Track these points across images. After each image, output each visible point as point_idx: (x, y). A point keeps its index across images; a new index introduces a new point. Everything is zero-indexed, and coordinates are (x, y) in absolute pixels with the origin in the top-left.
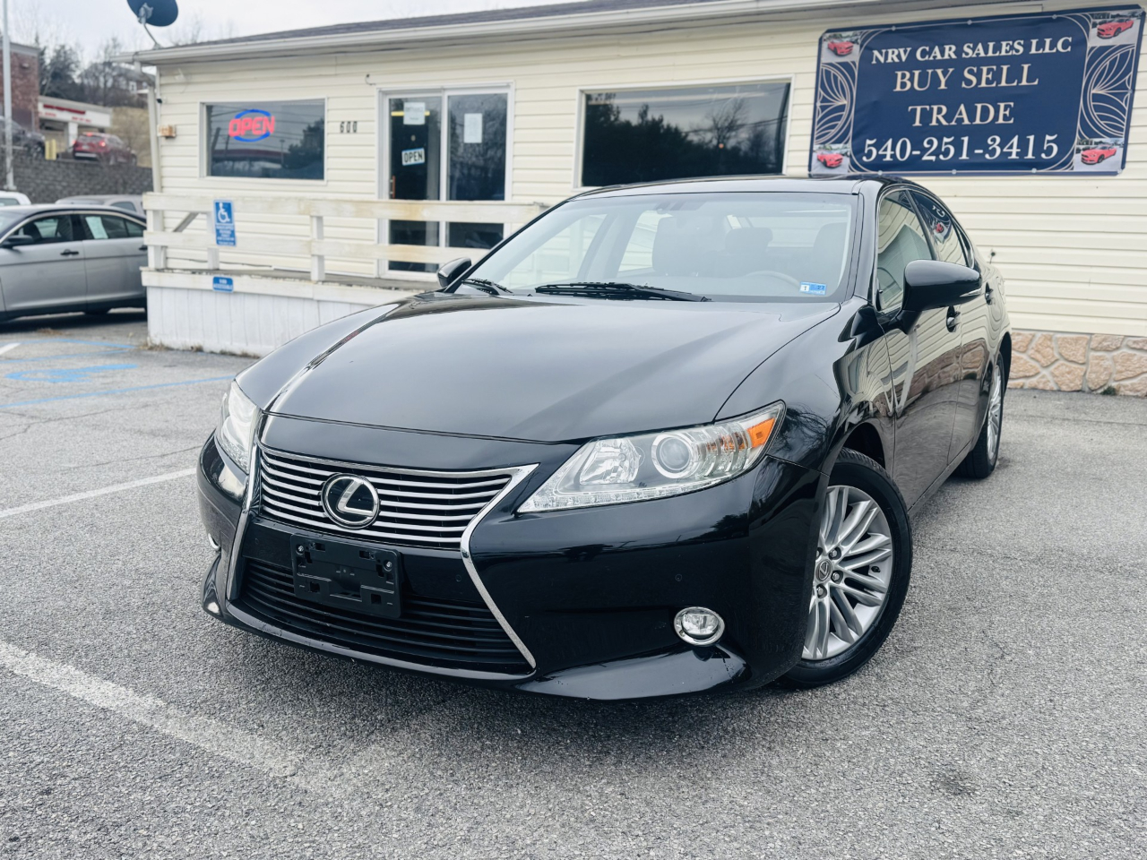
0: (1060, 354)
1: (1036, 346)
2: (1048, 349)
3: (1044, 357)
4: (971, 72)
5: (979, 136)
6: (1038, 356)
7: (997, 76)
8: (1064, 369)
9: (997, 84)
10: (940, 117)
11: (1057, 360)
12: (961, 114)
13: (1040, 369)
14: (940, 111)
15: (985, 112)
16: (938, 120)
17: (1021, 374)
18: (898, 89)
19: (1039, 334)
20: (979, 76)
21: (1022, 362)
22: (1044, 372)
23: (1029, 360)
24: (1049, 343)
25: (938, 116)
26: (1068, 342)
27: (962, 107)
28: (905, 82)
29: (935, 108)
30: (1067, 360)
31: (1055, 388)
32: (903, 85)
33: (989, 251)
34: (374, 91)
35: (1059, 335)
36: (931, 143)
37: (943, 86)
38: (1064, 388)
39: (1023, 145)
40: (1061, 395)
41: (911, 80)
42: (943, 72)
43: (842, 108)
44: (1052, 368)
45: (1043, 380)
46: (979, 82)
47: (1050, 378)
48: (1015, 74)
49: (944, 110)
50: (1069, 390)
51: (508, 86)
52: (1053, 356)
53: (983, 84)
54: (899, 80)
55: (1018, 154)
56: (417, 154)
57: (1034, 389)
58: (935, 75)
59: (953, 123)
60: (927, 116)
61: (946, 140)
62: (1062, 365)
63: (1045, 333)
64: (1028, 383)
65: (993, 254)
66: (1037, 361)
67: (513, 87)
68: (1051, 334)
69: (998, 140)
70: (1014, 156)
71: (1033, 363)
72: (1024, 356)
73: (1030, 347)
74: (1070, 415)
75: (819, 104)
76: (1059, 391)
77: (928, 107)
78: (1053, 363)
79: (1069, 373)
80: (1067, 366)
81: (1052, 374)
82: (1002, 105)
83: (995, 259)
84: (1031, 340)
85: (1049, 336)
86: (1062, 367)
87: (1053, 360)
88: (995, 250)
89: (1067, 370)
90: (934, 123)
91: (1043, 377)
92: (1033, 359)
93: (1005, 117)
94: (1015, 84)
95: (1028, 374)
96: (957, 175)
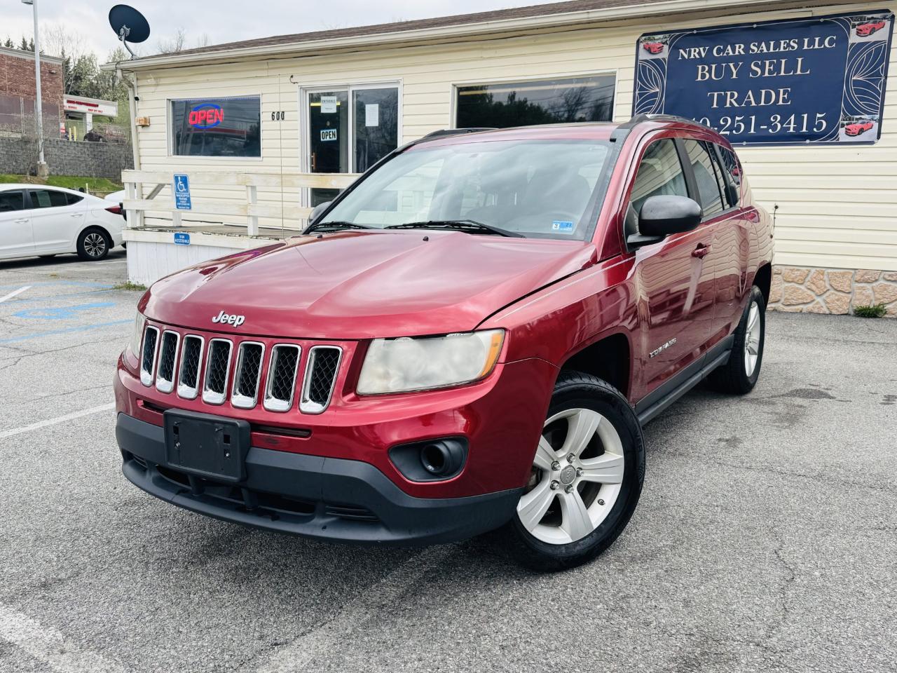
0: (831, 285)
1: (812, 279)
2: (821, 281)
3: (818, 288)
4: (756, 65)
5: (764, 114)
6: (814, 287)
7: (778, 68)
8: (833, 297)
9: (777, 74)
10: (732, 100)
11: (828, 290)
12: (749, 98)
13: (815, 298)
14: (732, 96)
15: (768, 96)
16: (731, 102)
17: (800, 301)
18: (699, 79)
19: (813, 270)
20: (763, 68)
21: (800, 292)
22: (818, 299)
23: (806, 290)
24: (822, 277)
25: (731, 100)
26: (837, 276)
27: (750, 93)
28: (704, 74)
29: (729, 93)
30: (836, 290)
31: (828, 312)
32: (703, 76)
33: (773, 205)
34: (296, 88)
35: (830, 271)
36: (726, 121)
37: (734, 77)
38: (834, 312)
39: (799, 122)
40: (832, 318)
41: (710, 72)
42: (734, 65)
43: (655, 94)
44: (824, 296)
45: (817, 306)
46: (763, 72)
47: (823, 304)
48: (791, 66)
49: (736, 95)
50: (839, 313)
51: (398, 82)
52: (825, 287)
53: (766, 74)
54: (700, 72)
55: (794, 128)
56: (331, 133)
57: (810, 313)
58: (728, 68)
59: (743, 105)
60: (722, 100)
61: (737, 118)
62: (833, 294)
63: (818, 269)
64: (805, 308)
65: (776, 207)
66: (813, 291)
67: (402, 82)
68: (824, 269)
69: (779, 117)
70: (791, 130)
71: (809, 292)
72: (802, 287)
73: (807, 280)
74: (840, 337)
75: (637, 92)
76: (830, 314)
77: (723, 93)
78: (825, 292)
79: (838, 300)
80: (836, 295)
81: (824, 300)
82: (782, 90)
83: (777, 211)
84: (808, 275)
85: (821, 270)
86: (832, 296)
87: (825, 290)
88: (778, 204)
89: (837, 298)
90: (728, 105)
91: (817, 303)
92: (809, 289)
93: (784, 100)
94: (792, 73)
95: (805, 301)
96: (747, 145)
